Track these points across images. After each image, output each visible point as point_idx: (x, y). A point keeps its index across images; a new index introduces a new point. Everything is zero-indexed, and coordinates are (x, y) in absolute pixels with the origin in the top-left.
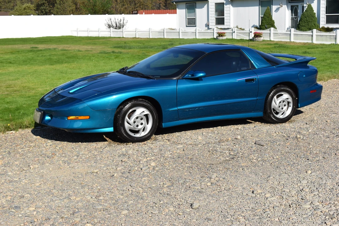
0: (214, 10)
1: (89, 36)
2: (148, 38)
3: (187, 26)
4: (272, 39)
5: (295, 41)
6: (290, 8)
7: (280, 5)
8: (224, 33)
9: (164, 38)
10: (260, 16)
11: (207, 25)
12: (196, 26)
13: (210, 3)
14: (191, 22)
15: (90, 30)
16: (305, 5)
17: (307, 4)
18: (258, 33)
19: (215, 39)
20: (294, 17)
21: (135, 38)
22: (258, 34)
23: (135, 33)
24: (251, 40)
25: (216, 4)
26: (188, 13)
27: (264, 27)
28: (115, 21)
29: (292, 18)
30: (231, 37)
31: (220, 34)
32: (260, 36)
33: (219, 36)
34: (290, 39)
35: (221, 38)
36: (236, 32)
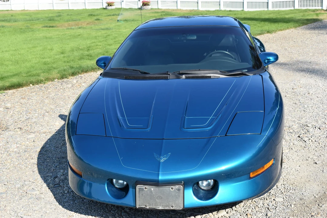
2: (37, 10)
4: (160, 7)
8: (112, 2)
9: (53, 10)
18: (146, 1)
19: (104, 8)
21: (24, 10)
22: (146, 3)
23: (23, 5)
24: (139, 9)
30: (120, 7)
31: (109, 3)
32: (148, 5)
33: (108, 6)
34: (177, 7)
35: (110, 8)
36: (124, 1)
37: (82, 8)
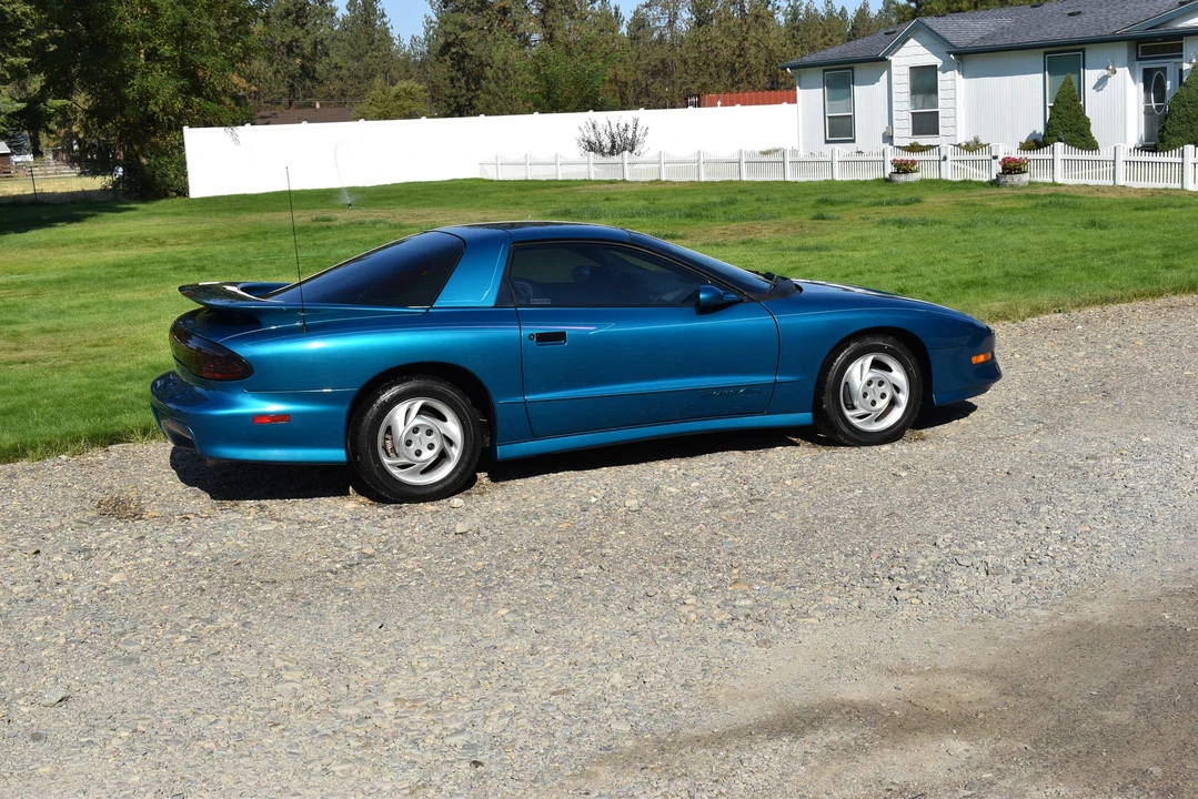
0: (907, 88)
1: (530, 178)
2: (693, 182)
3: (827, 142)
4: (1059, 179)
5: (1129, 183)
6: (1140, 76)
7: (1107, 69)
8: (912, 161)
9: (741, 182)
10: (1048, 104)
11: (888, 138)
12: (853, 141)
13: (893, 68)
14: (841, 129)
15: (533, 161)
16: (1186, 66)
17: (1190, 63)
18: (1020, 160)
19: (886, 180)
20: (1154, 105)
21: (658, 182)
22: (1015, 165)
23: (657, 166)
25: (913, 69)
26: (829, 100)
27: (1055, 138)
28: (608, 131)
29: (1146, 108)
30: (935, 176)
31: (901, 165)
32: (1020, 171)
33: (898, 173)
34: (1114, 179)
35: (902, 178)
36: (949, 158)
37: (823, 179)
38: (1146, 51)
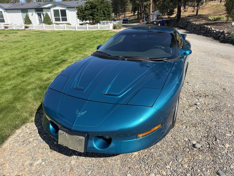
4: (34, 29)
5: (46, 29)
6: (37, 14)
7: (32, 12)
8: (7, 26)
10: (23, 18)
17: (45, 12)
18: (27, 26)
19: (3, 30)
24: (24, 30)
30: (12, 29)
35: (6, 29)
36: (14, 26)
38: (37, 10)
